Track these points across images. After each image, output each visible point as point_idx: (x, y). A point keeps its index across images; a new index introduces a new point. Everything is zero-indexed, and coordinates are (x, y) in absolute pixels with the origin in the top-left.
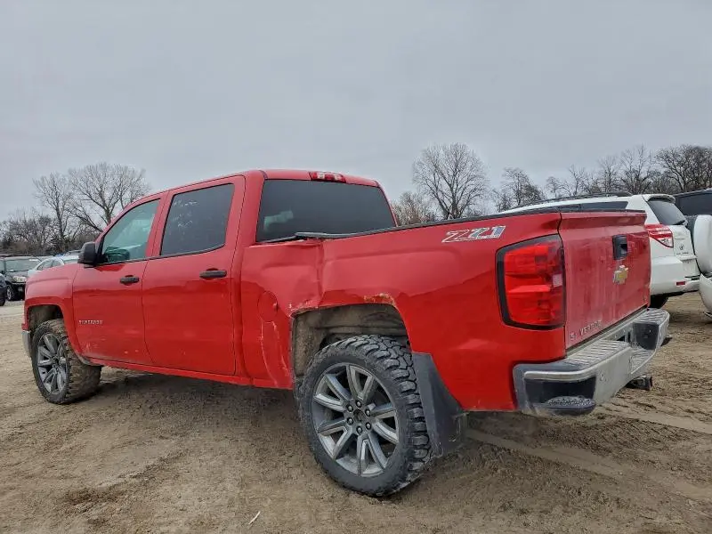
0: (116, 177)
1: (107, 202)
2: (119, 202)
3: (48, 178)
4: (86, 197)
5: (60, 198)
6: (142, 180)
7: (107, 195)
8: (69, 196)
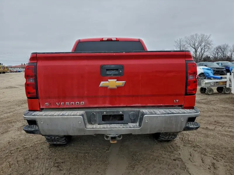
0: (200, 38)
1: (196, 47)
2: (200, 46)
3: (179, 40)
4: (189, 45)
5: (181, 46)
6: (209, 38)
7: (196, 44)
8: (184, 46)
